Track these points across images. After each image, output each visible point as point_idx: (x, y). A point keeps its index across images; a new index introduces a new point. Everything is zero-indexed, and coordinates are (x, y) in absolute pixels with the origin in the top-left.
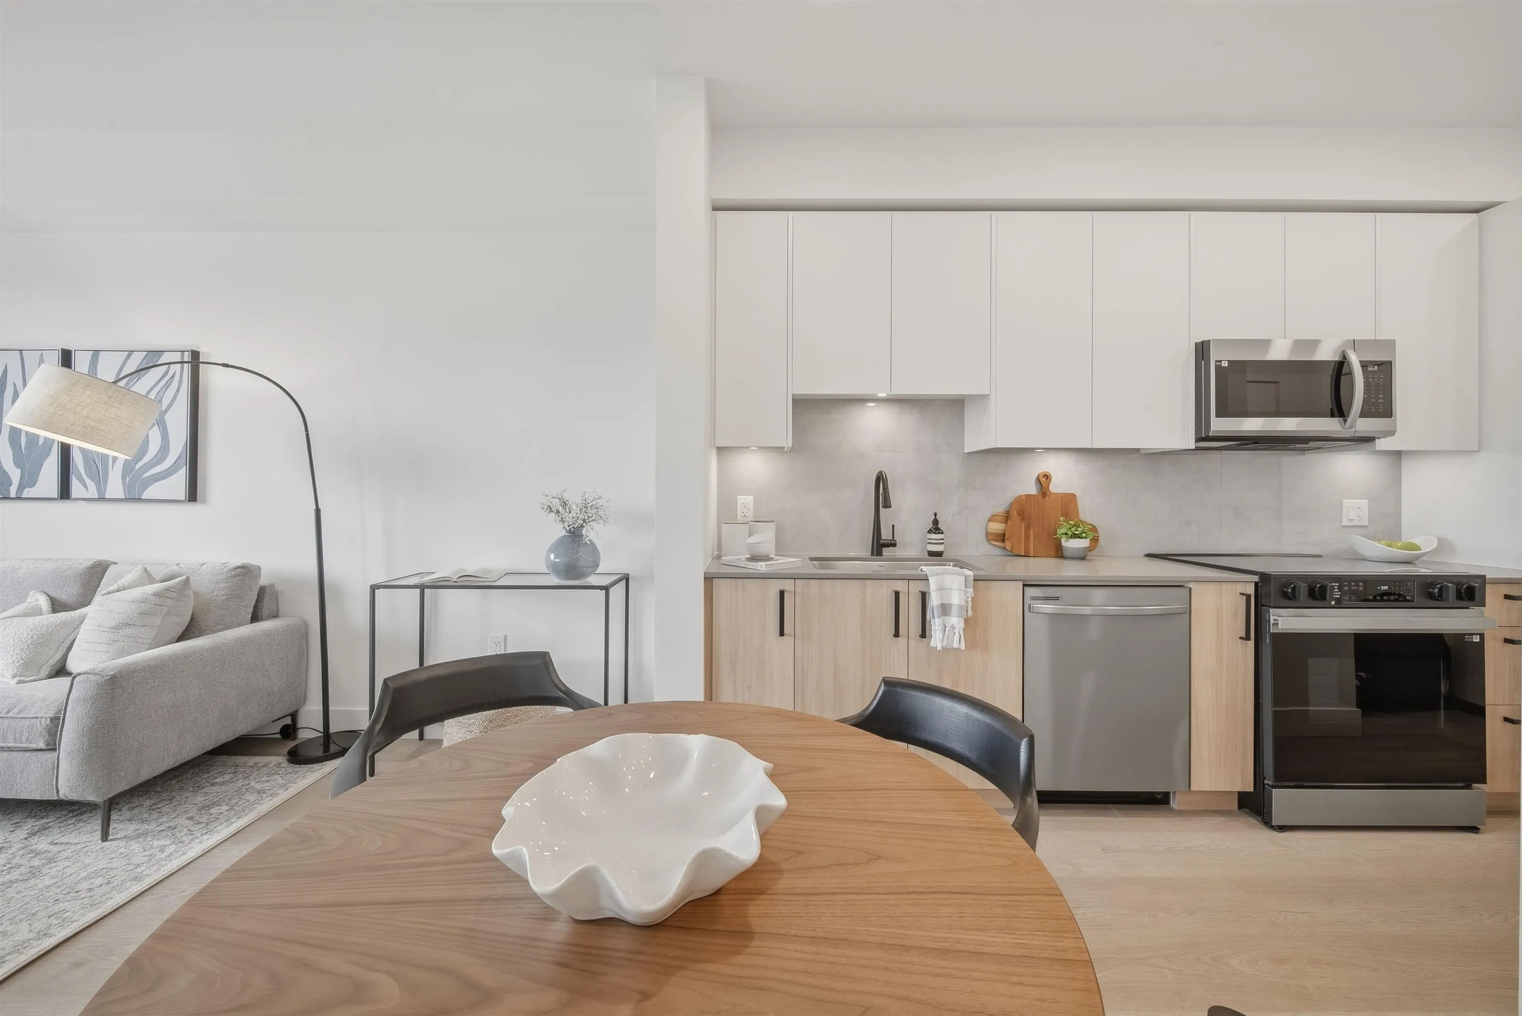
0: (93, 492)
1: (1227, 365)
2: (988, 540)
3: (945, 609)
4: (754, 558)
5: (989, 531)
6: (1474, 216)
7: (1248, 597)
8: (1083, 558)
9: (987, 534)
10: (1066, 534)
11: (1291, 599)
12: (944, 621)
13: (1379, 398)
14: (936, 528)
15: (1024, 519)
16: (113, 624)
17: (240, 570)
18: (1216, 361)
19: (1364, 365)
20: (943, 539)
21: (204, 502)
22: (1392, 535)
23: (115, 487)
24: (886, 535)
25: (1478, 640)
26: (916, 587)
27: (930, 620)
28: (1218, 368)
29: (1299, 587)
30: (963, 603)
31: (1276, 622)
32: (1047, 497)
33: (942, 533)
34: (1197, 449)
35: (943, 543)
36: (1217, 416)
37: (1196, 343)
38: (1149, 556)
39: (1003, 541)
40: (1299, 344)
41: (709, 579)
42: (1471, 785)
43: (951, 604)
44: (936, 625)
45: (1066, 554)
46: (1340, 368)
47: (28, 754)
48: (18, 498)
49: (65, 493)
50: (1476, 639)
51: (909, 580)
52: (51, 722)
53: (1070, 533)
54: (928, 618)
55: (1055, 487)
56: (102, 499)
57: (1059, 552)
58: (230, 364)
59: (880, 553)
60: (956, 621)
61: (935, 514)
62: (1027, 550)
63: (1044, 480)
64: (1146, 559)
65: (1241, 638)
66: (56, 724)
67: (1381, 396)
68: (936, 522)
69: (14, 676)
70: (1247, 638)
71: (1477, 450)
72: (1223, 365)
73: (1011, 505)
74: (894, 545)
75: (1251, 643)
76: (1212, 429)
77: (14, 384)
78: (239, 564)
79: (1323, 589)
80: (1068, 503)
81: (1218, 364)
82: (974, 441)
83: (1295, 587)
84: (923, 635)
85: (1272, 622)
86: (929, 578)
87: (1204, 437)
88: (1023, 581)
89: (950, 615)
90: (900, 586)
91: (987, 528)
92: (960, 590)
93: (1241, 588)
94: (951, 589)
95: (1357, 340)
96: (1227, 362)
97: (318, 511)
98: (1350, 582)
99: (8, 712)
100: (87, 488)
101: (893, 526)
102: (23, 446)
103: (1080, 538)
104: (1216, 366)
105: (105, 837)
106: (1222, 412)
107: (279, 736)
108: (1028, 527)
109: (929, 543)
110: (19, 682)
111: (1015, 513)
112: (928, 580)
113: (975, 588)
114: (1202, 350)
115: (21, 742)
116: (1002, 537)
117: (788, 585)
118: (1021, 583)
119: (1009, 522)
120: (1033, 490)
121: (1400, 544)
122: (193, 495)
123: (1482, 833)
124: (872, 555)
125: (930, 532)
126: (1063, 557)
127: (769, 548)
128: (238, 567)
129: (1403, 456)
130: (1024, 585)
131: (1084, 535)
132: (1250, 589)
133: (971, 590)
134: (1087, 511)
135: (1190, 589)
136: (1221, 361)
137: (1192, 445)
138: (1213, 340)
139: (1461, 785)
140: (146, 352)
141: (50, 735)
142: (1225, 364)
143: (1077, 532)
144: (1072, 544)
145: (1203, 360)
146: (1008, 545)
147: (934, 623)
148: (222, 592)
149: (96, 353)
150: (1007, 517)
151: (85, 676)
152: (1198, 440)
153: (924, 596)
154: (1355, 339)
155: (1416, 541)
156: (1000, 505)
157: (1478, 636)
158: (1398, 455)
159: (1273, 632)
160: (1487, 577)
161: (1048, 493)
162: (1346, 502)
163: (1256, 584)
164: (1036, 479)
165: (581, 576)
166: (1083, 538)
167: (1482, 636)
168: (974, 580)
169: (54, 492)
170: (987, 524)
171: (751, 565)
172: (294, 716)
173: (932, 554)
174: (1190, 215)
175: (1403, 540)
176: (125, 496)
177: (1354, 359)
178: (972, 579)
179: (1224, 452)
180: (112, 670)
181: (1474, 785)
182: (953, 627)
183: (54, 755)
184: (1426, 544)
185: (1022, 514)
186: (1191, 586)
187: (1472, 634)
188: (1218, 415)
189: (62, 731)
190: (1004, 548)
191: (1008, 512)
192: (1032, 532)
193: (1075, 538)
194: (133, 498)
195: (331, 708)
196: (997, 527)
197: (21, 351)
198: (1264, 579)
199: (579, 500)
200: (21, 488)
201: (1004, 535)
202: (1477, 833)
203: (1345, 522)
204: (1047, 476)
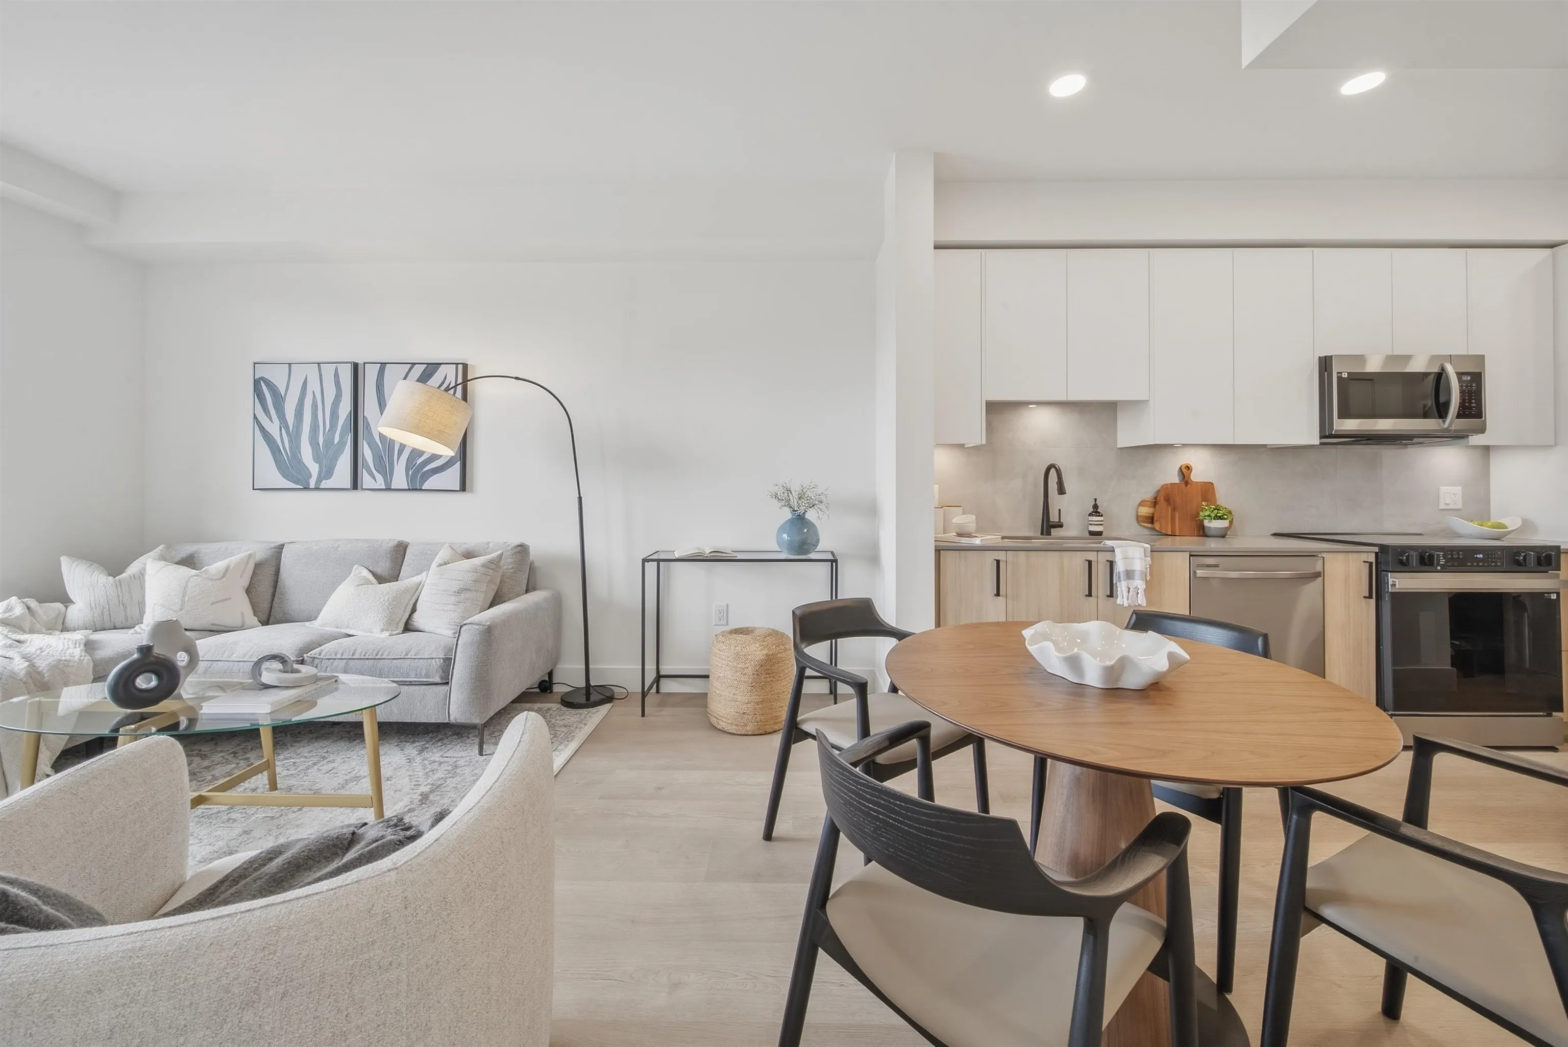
0: (381, 483)
1: (1346, 376)
2: (1138, 522)
3: (1129, 575)
4: (960, 535)
5: (1139, 514)
6: (1548, 251)
7: (1371, 564)
8: (1223, 536)
9: (1138, 517)
10: (1209, 516)
11: (1406, 565)
12: (1128, 583)
13: (1472, 403)
14: (1096, 511)
15: (1170, 504)
16: (456, 589)
17: (519, 548)
18: (1338, 373)
19: (1460, 375)
20: (1102, 521)
21: (471, 491)
22: (1482, 514)
23: (400, 479)
24: (1054, 518)
25: (1555, 598)
26: (1103, 557)
27: (1116, 583)
28: (1340, 378)
29: (1413, 555)
30: (1144, 570)
31: (1394, 583)
32: (1189, 486)
33: (1102, 516)
34: (1321, 444)
35: (1102, 525)
36: (1339, 417)
37: (1319, 357)
38: (1275, 535)
39: (1152, 523)
40: (1391, 358)
41: (938, 551)
42: (1552, 714)
43: (1134, 571)
44: (1122, 587)
45: (1208, 532)
46: (1440, 376)
47: (423, 687)
48: (317, 489)
49: (355, 484)
50: (1554, 597)
51: (1098, 551)
52: (444, 662)
53: (1213, 515)
54: (1114, 582)
55: (1197, 476)
56: (388, 489)
57: (1202, 532)
58: (520, 377)
59: (1049, 533)
60: (1139, 583)
61: (1096, 500)
62: (1173, 530)
63: (1185, 472)
64: (1273, 538)
65: (1365, 597)
66: (448, 663)
67: (1474, 401)
68: (1096, 506)
69: (382, 630)
70: (1370, 597)
71: (1553, 444)
72: (1343, 376)
73: (1158, 492)
74: (1061, 526)
75: (1373, 602)
76: (1335, 428)
77: (314, 392)
78: (519, 543)
79: (1431, 557)
80: (1207, 491)
81: (1340, 375)
82: (1124, 440)
83: (1408, 555)
84: (1111, 595)
85: (1390, 583)
86: (1116, 550)
87: (1327, 434)
88: (1190, 552)
89: (1133, 579)
90: (1091, 556)
91: (1137, 512)
92: (1141, 558)
93: (1364, 557)
94: (1134, 558)
95: (1453, 355)
96: (1346, 374)
97: (580, 498)
98: (1452, 551)
99: (407, 655)
100: (376, 481)
101: (1060, 510)
102: (321, 443)
103: (1221, 519)
104: (1338, 377)
105: (481, 754)
106: (1344, 414)
107: (538, 690)
108: (1174, 510)
109: (1090, 524)
110: (391, 635)
111: (1161, 499)
112: (1114, 551)
113: (1152, 559)
114: (1325, 364)
115: (421, 677)
116: (1151, 519)
117: (1001, 556)
118: (1187, 554)
119: (1157, 506)
120: (1176, 480)
121: (1490, 524)
122: (463, 488)
123: (1560, 751)
124: (1042, 534)
125: (1090, 515)
126: (1205, 535)
127: (971, 527)
128: (519, 546)
129: (1491, 449)
130: (1190, 555)
131: (1225, 517)
132: (1372, 558)
133: (1149, 558)
134: (1224, 497)
135: (1324, 558)
136: (1341, 373)
137: (1316, 441)
138: (1335, 355)
139: (1542, 714)
140: (426, 365)
141: (443, 672)
142: (1345, 375)
143: (1218, 515)
144: (1213, 525)
145: (1326, 371)
146: (1157, 526)
147: (1121, 585)
148: (511, 567)
149: (383, 365)
150: (1155, 503)
151: (470, 625)
152: (1321, 438)
153: (1111, 564)
154: (1452, 354)
155: (1503, 521)
156: (1148, 494)
157: (1555, 595)
158: (1487, 449)
159: (1393, 591)
160: (1561, 548)
161: (1190, 481)
162: (1443, 489)
163: (1376, 553)
164: (1179, 471)
165: (807, 552)
166: (1225, 519)
167: (1558, 594)
168: (1151, 551)
169: (347, 482)
170: (1138, 508)
171: (958, 539)
172: (550, 674)
173: (1092, 533)
174: (1313, 251)
175: (1492, 521)
176: (409, 486)
177: (1450, 369)
178: (1149, 550)
179: (1338, 446)
180: (486, 621)
181: (1554, 714)
182: (1137, 588)
183: (445, 688)
184: (1512, 523)
185: (1168, 500)
186: (1324, 556)
187: (1550, 593)
188: (1341, 416)
189: (453, 668)
190: (1154, 529)
191: (1156, 498)
192: (1177, 515)
193: (1218, 519)
194: (415, 487)
195: (591, 666)
196: (1145, 511)
197: (319, 364)
198: (1384, 549)
199: (799, 489)
200: (319, 481)
201: (1153, 518)
202: (1556, 752)
203: (1442, 506)
204: (1188, 468)
